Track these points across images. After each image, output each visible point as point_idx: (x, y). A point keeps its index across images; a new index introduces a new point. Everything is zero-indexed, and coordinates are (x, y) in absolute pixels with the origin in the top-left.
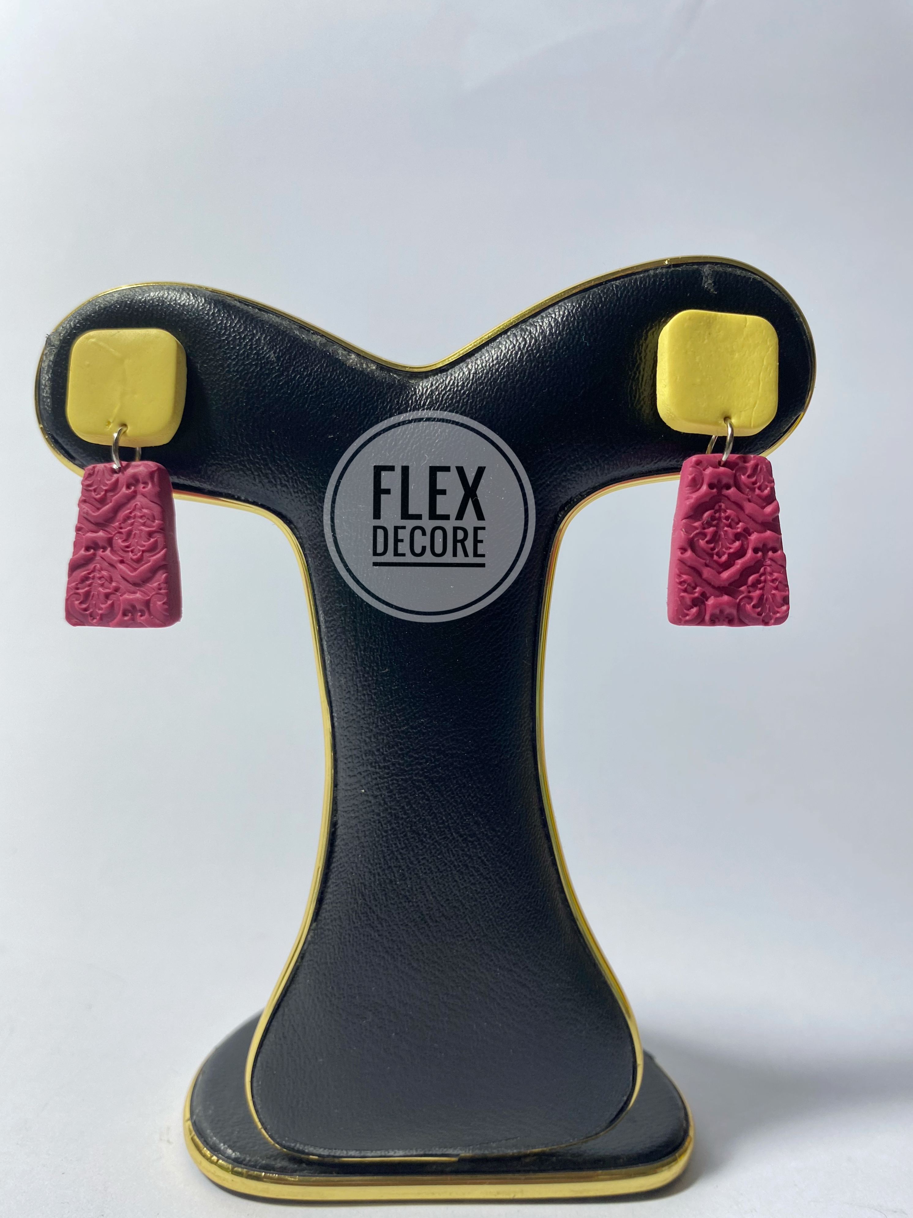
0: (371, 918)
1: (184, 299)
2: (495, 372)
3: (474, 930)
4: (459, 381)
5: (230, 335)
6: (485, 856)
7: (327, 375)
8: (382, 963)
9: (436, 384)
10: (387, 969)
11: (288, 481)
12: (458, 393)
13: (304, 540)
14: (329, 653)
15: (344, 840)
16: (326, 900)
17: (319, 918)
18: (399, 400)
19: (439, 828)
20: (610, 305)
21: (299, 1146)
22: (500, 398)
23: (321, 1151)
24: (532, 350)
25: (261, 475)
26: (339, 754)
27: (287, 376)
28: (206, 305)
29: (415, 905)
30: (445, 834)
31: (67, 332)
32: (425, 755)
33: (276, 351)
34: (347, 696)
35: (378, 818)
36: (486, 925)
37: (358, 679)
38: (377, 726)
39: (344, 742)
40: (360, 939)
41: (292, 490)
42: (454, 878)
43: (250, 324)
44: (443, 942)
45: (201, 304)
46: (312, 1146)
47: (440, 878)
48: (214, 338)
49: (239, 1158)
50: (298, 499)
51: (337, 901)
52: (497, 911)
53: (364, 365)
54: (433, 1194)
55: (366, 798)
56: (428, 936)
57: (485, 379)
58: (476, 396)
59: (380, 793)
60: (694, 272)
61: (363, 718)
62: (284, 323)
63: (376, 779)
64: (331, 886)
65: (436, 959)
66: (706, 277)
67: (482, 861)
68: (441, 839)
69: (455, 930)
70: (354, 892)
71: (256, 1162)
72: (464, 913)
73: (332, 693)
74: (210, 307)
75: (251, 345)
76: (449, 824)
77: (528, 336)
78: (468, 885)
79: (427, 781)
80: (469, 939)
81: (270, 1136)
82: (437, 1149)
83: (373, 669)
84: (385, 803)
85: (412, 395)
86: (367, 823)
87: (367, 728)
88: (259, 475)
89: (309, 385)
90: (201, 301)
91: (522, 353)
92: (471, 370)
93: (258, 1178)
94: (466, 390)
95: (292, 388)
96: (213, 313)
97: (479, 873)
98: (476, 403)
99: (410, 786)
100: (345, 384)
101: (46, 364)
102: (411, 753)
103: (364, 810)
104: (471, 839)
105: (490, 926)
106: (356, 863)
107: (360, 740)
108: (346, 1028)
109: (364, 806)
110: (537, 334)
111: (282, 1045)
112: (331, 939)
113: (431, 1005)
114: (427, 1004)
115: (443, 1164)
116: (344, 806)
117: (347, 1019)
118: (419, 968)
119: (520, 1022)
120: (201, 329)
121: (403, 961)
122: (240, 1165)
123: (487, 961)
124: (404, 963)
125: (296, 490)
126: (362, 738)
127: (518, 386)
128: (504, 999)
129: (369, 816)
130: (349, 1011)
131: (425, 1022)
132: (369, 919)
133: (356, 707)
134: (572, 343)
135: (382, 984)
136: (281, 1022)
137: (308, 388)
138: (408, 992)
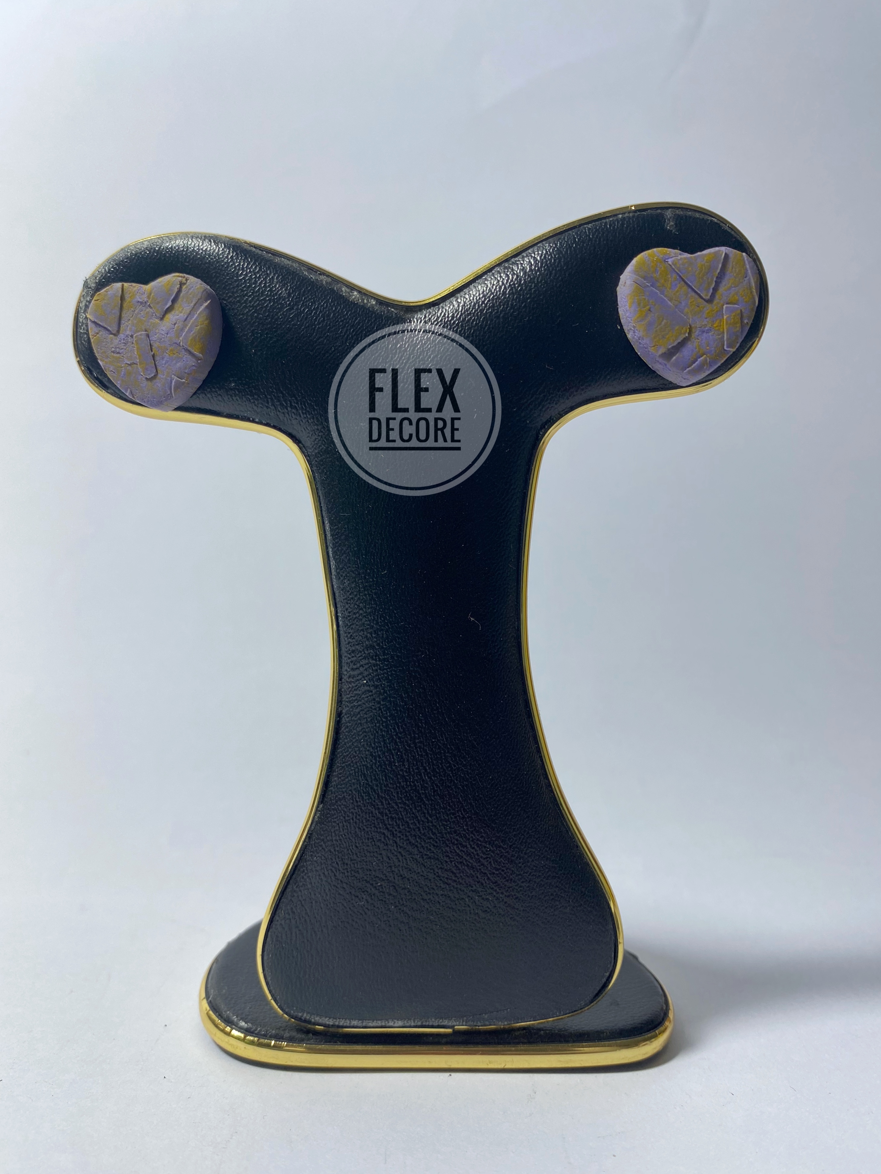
1: (206, 246)
2: (482, 304)
3: (466, 808)
4: (450, 312)
5: (246, 275)
7: (332, 309)
8: (383, 840)
9: (429, 316)
10: (387, 844)
11: (297, 403)
12: (448, 323)
13: (312, 458)
14: (334, 558)
15: (347, 727)
16: (332, 782)
17: (325, 799)
19: (433, 713)
20: (583, 245)
21: (306, 1016)
23: (326, 1021)
24: (514, 284)
25: (274, 398)
26: (344, 650)
27: (297, 309)
28: (225, 250)
30: (439, 719)
31: (102, 275)
32: (420, 648)
33: (287, 287)
34: (350, 597)
35: (378, 705)
36: (476, 804)
37: (360, 581)
38: (377, 623)
39: (348, 639)
40: (363, 817)
41: (300, 412)
42: (447, 760)
43: (264, 266)
45: (221, 249)
46: (317, 1015)
48: (233, 278)
49: (251, 1028)
50: (306, 419)
51: (342, 783)
53: (365, 300)
54: (430, 1062)
55: (368, 688)
56: (424, 813)
57: (472, 310)
59: (381, 683)
60: (658, 215)
61: (365, 616)
62: (294, 265)
63: (377, 670)
64: (336, 770)
66: (669, 220)
67: (473, 744)
68: (435, 724)
69: (448, 808)
70: (357, 774)
71: (267, 1032)
72: (456, 792)
73: (337, 595)
74: (229, 252)
75: (265, 283)
76: (442, 711)
77: (510, 273)
78: (460, 766)
79: (422, 672)
80: (461, 816)
81: (280, 1007)
82: (433, 1020)
83: (374, 571)
84: (385, 692)
86: (368, 711)
87: (368, 625)
88: (272, 399)
89: (316, 318)
90: (221, 246)
91: (505, 288)
92: (460, 303)
93: (268, 1046)
95: (301, 320)
96: (232, 257)
97: (470, 756)
99: (407, 676)
100: (348, 317)
101: (84, 304)
102: (408, 647)
103: (366, 699)
104: (462, 724)
105: (480, 804)
106: (359, 748)
107: (362, 636)
108: (349, 901)
109: (366, 696)
110: (518, 271)
111: (290, 919)
112: (336, 818)
113: (427, 878)
114: (423, 878)
115: (438, 1035)
116: (348, 696)
117: (350, 893)
118: (416, 843)
119: (509, 896)
120: (221, 270)
121: (402, 837)
122: (252, 1034)
123: (478, 837)
124: (403, 839)
125: (304, 412)
126: (363, 634)
127: (501, 315)
128: (494, 873)
129: (371, 704)
130: (352, 885)
131: (421, 895)
132: (371, 798)
133: (358, 606)
134: (550, 278)
135: (383, 858)
136: (289, 898)
137: (316, 320)
138: (406, 866)
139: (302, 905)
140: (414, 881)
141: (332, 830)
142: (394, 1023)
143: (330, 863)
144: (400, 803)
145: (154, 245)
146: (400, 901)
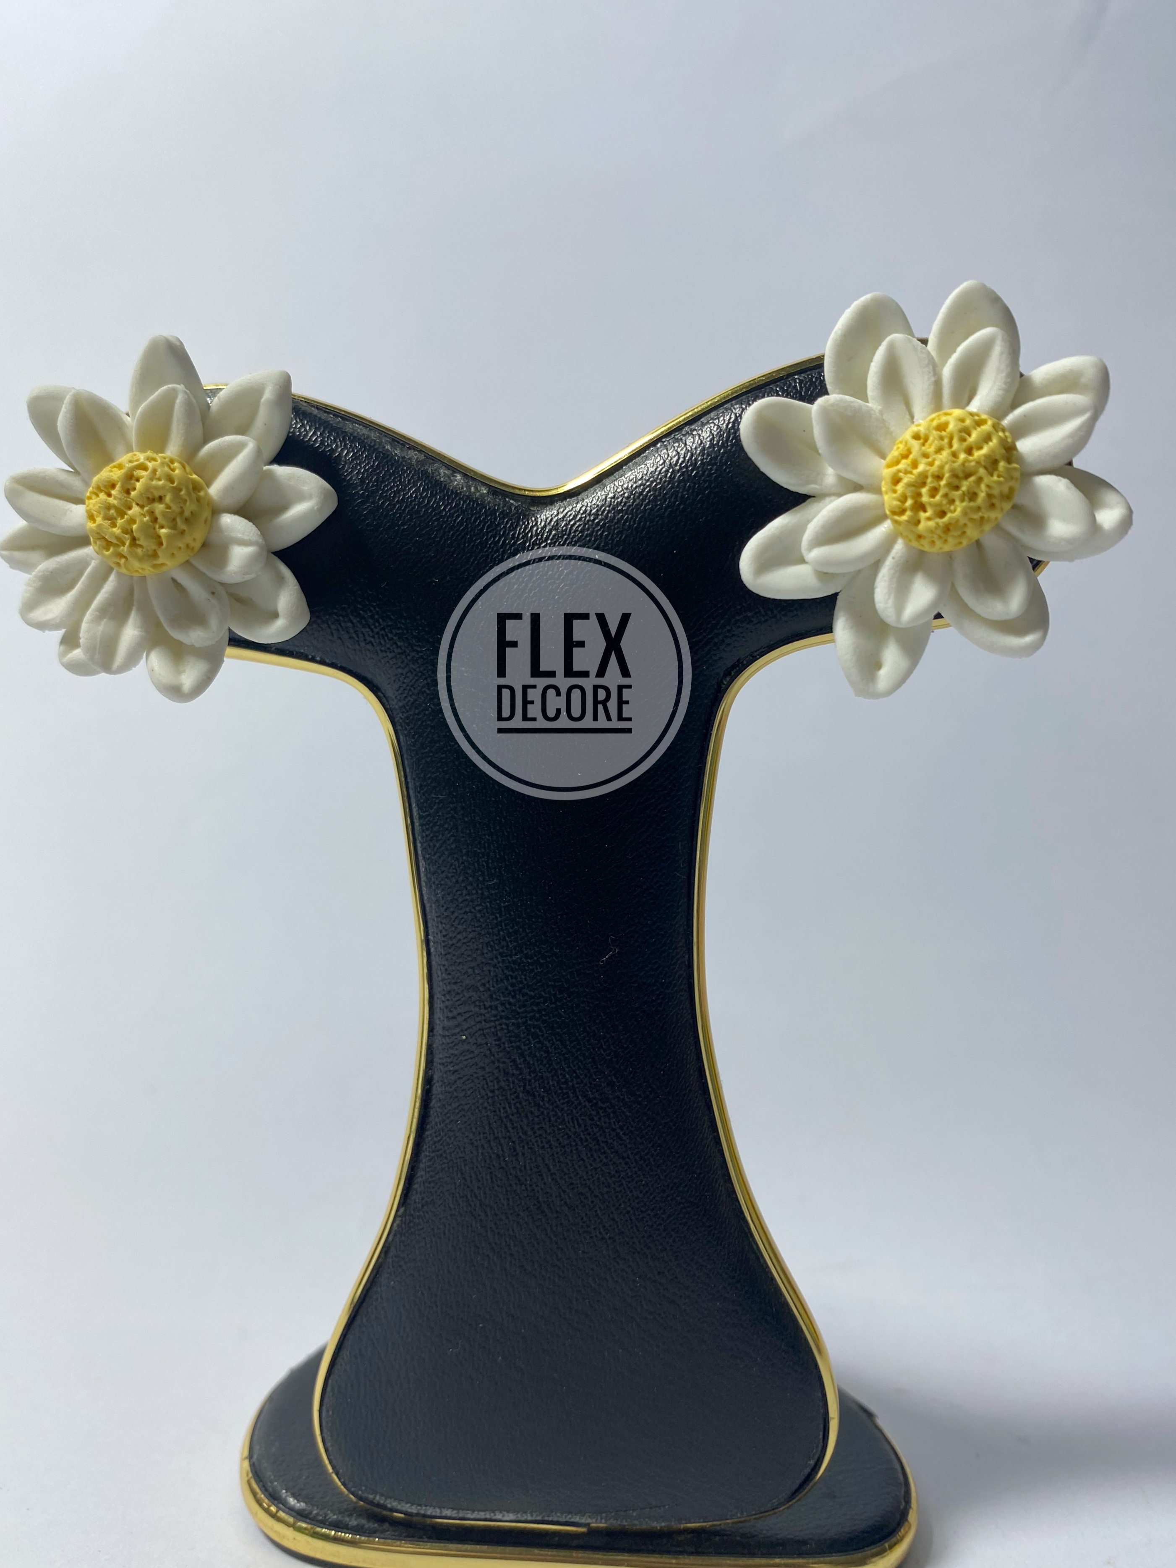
0: (473, 1204)
2: (639, 496)
3: (606, 1225)
4: (592, 509)
6: (621, 1128)
7: (423, 501)
8: (486, 1264)
9: (563, 511)
10: (492, 1271)
11: (373, 637)
12: (590, 523)
13: (395, 713)
15: (440, 1100)
16: (417, 1178)
17: (408, 1201)
18: (515, 534)
19: (561, 1088)
21: (379, 1499)
22: (644, 529)
23: (407, 1507)
25: (340, 629)
26: (437, 990)
27: (373, 502)
29: (529, 1188)
30: (568, 1097)
32: (543, 993)
34: (446, 914)
35: (482, 1073)
36: (621, 1220)
37: (459, 893)
38: (482, 954)
40: (458, 1230)
41: (378, 648)
42: (579, 1156)
43: (328, 437)
44: (565, 1239)
46: (395, 1499)
47: (562, 1155)
49: (304, 1510)
50: (386, 659)
51: (430, 1180)
52: (636, 1201)
53: (472, 488)
55: (468, 1047)
56: (546, 1230)
57: (625, 505)
58: (612, 528)
59: (486, 1040)
61: (465, 943)
62: (372, 435)
63: (481, 1022)
64: (424, 1161)
65: (556, 1262)
67: (617, 1134)
68: (563, 1104)
69: (581, 1223)
70: (451, 1169)
71: (325, 1517)
72: (592, 1201)
76: (573, 1085)
77: (682, 448)
78: (599, 1165)
79: (545, 1027)
80: (600, 1236)
81: (344, 1484)
82: (559, 1514)
83: (478, 880)
84: (492, 1054)
85: (532, 527)
87: (470, 956)
88: (338, 630)
89: (401, 514)
91: (673, 471)
92: (608, 494)
93: (326, 1538)
94: (601, 520)
95: (379, 519)
97: (613, 1150)
98: (612, 536)
99: (524, 1033)
100: (446, 514)
102: (525, 990)
103: (466, 1063)
104: (604, 1106)
106: (455, 1131)
107: (461, 972)
108: (439, 1346)
109: (466, 1058)
110: (694, 446)
111: (358, 1365)
112: (421, 1229)
113: (549, 1321)
114: (544, 1320)
115: (565, 1535)
116: (441, 1056)
117: (441, 1335)
118: (534, 1272)
121: (514, 1262)
122: (304, 1519)
123: (624, 1267)
124: (515, 1265)
125: (383, 649)
126: (463, 968)
128: (645, 1318)
129: (472, 1071)
130: (443, 1324)
132: (470, 1205)
133: (457, 928)
135: (486, 1290)
136: (357, 1335)
137: (399, 518)
138: (520, 1303)
139: (375, 1347)
140: (530, 1323)
141: (417, 1246)
143: (413, 1291)
146: (511, 1350)
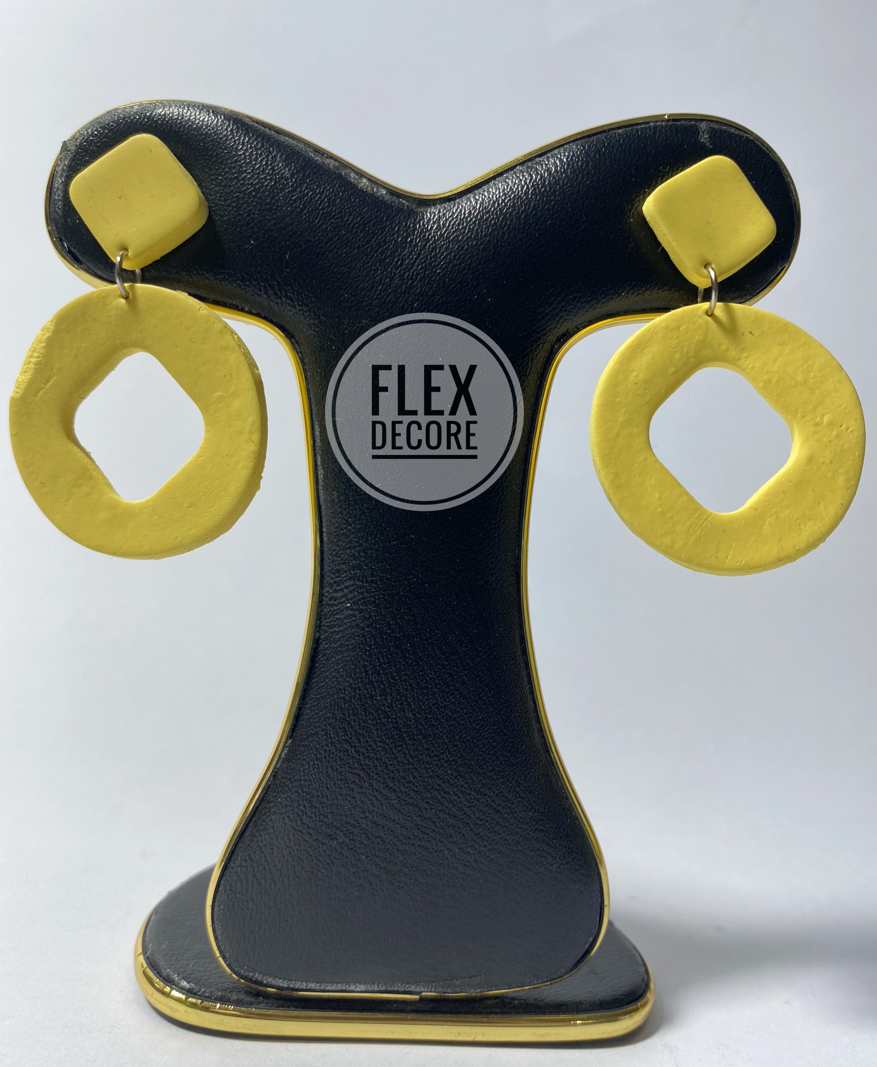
0: (349, 734)
1: (203, 116)
2: (502, 203)
3: (451, 750)
5: (247, 150)
6: (466, 675)
7: (339, 194)
8: (357, 781)
10: (362, 787)
11: (293, 294)
12: (465, 219)
15: (325, 654)
17: (295, 735)
18: (406, 225)
19: (422, 644)
20: (613, 150)
22: (505, 225)
23: (280, 982)
24: (538, 184)
25: (267, 286)
26: (327, 569)
27: (300, 192)
28: (224, 122)
29: (394, 721)
30: (428, 650)
31: (84, 138)
32: (413, 571)
33: (291, 168)
35: (362, 632)
37: (350, 494)
38: (367, 541)
39: (332, 557)
40: (337, 755)
41: (296, 303)
42: (434, 696)
44: (420, 761)
45: (220, 121)
46: (271, 976)
47: (421, 695)
48: (231, 152)
49: (194, 989)
50: (302, 312)
51: (315, 716)
52: (475, 732)
53: (375, 189)
54: (392, 1032)
55: (351, 612)
56: (405, 754)
57: (491, 208)
58: (482, 224)
60: (691, 126)
62: (299, 145)
63: (363, 594)
64: (311, 702)
65: (412, 780)
66: (703, 132)
67: (463, 680)
69: (432, 749)
71: (212, 993)
72: (441, 732)
73: (323, 508)
74: (229, 124)
75: (267, 161)
76: (432, 641)
77: (534, 172)
78: (448, 704)
79: (413, 597)
80: (446, 759)
81: (229, 966)
82: (399, 984)
84: (370, 617)
85: (420, 220)
86: (350, 638)
87: (357, 542)
88: (265, 287)
89: (321, 202)
90: (221, 118)
91: (528, 187)
93: (212, 1010)
94: (473, 218)
95: (304, 204)
96: (232, 130)
97: (459, 692)
99: (396, 601)
100: (355, 204)
101: (61, 168)
102: (399, 569)
103: (349, 624)
104: (454, 658)
105: (467, 747)
106: (337, 678)
107: (348, 555)
108: (315, 849)
109: (349, 620)
110: (543, 172)
111: (247, 867)
112: (306, 756)
113: (403, 827)
114: (399, 826)
115: (404, 1002)
116: (329, 620)
117: (317, 839)
118: (394, 787)
119: (491, 850)
120: (219, 143)
121: (379, 779)
122: (194, 996)
123: (463, 783)
124: (379, 781)
125: (300, 303)
126: (351, 552)
127: (523, 216)
128: (477, 824)
129: (354, 630)
130: (320, 830)
131: (396, 845)
132: (347, 735)
133: (347, 521)
134: (576, 180)
135: (356, 802)
136: (248, 843)
137: (320, 204)
138: (381, 812)
139: (262, 852)
140: (389, 828)
141: (302, 769)
142: (356, 987)
143: (297, 805)
144: (379, 741)
145: (145, 110)
146: (373, 850)
